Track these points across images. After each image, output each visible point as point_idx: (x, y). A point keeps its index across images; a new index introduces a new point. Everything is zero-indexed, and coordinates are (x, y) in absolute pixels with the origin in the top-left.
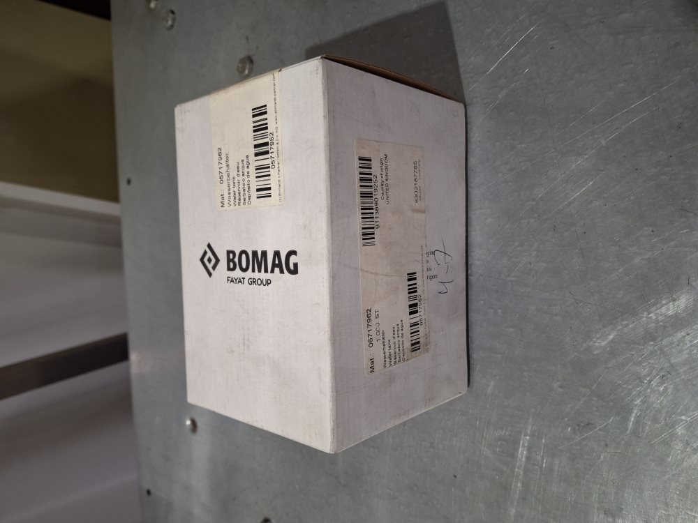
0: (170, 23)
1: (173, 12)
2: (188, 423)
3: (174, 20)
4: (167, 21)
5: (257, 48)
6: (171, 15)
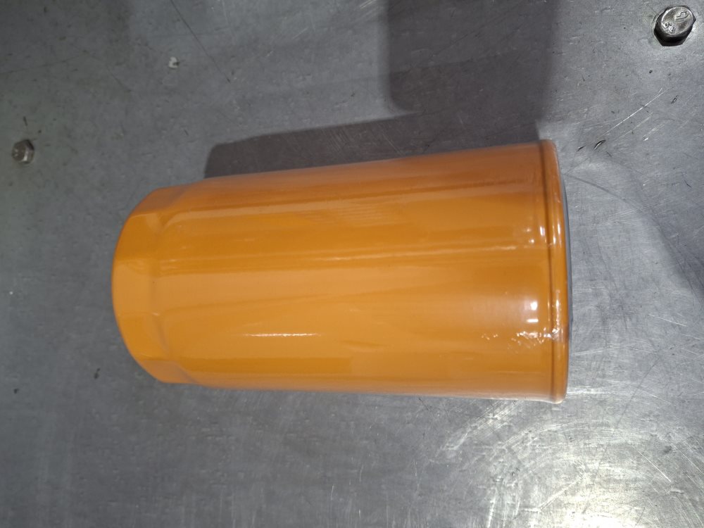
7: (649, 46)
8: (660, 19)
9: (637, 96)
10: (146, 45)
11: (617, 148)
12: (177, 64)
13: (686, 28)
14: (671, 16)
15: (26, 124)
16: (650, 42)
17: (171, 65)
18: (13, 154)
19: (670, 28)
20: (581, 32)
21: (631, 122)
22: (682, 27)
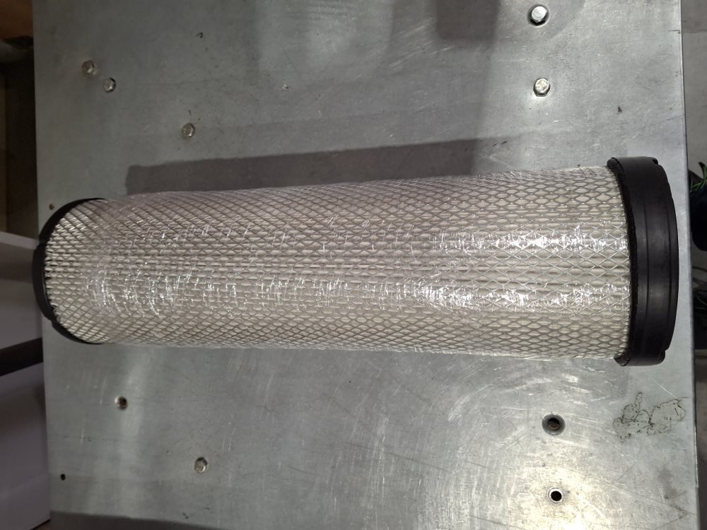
0: (111, 88)
2: (116, 400)
3: (114, 86)
4: (109, 86)
5: (199, 119)
6: (112, 82)
7: (531, 96)
8: (535, 84)
9: (523, 120)
10: (269, 75)
11: (512, 146)
12: (287, 88)
15: (191, 114)
16: (531, 93)
17: (284, 88)
18: (183, 131)
19: (540, 88)
20: (498, 87)
22: (544, 89)
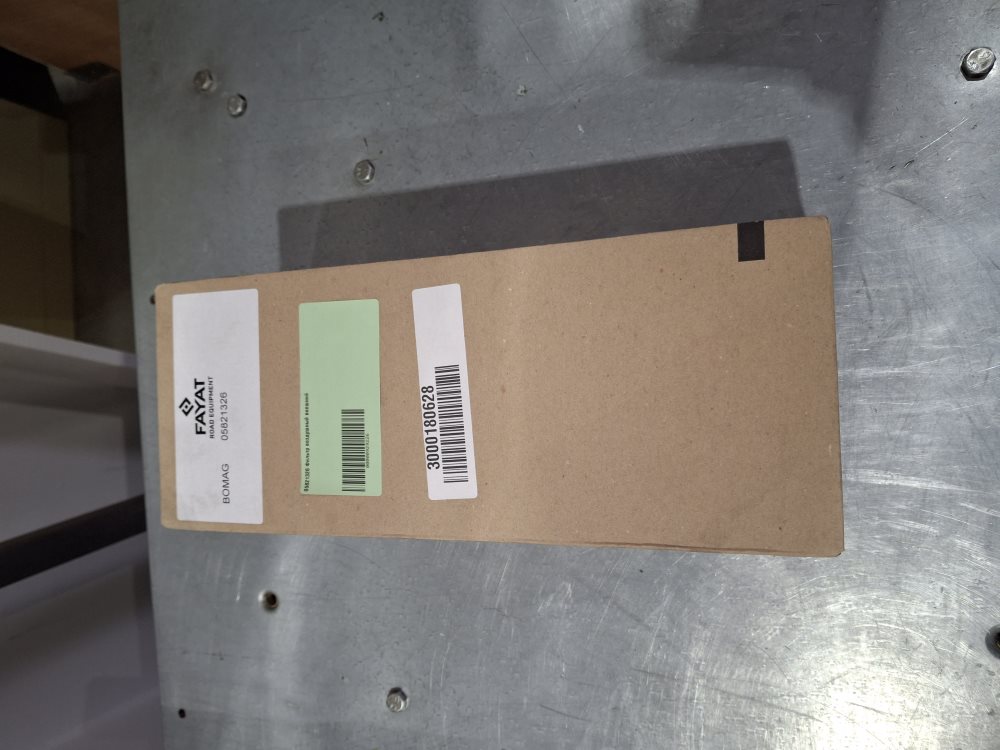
0: (239, 110)
1: (243, 98)
2: (261, 597)
3: (245, 107)
4: (236, 108)
5: (381, 152)
6: (242, 101)
7: (955, 81)
8: (966, 58)
9: (943, 124)
10: (495, 73)
11: (923, 167)
12: (525, 91)
13: (988, 66)
14: (975, 56)
15: (367, 145)
16: (957, 78)
17: (519, 92)
18: (355, 173)
19: (974, 66)
20: (896, 69)
21: (936, 145)
22: (984, 65)
